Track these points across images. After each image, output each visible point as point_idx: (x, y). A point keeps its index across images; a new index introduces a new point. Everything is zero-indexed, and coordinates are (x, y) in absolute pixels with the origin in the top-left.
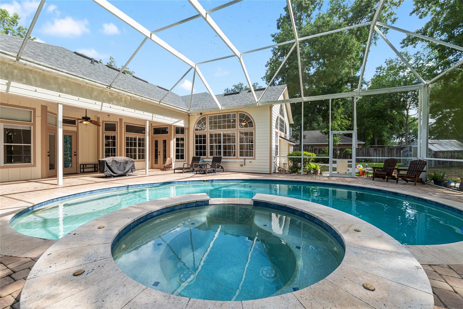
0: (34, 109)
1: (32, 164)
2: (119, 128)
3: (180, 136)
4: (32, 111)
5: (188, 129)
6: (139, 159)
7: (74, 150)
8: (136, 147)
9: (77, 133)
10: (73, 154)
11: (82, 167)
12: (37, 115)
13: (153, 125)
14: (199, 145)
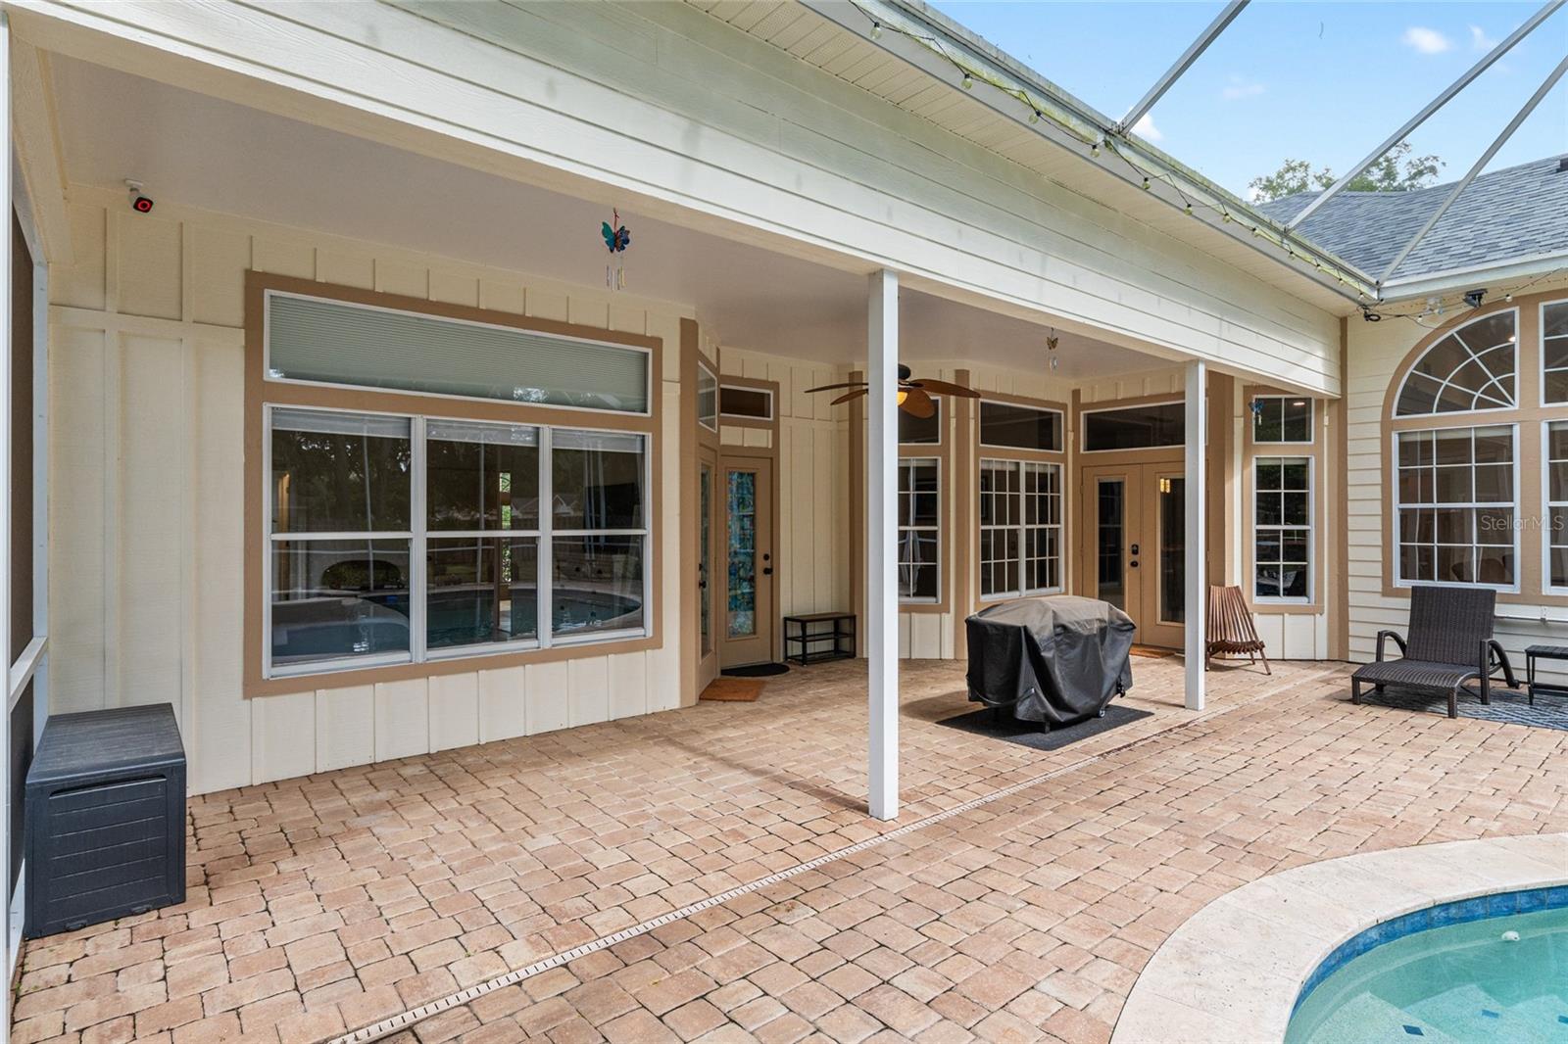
0: (656, 343)
1: (650, 634)
2: (953, 422)
3: (1282, 452)
4: (650, 351)
5: (1340, 404)
6: (1028, 588)
7: (763, 548)
8: (1018, 523)
9: (771, 457)
10: (761, 564)
11: (795, 631)
12: (665, 375)
13: (1084, 399)
14: (1435, 505)
